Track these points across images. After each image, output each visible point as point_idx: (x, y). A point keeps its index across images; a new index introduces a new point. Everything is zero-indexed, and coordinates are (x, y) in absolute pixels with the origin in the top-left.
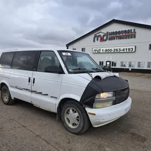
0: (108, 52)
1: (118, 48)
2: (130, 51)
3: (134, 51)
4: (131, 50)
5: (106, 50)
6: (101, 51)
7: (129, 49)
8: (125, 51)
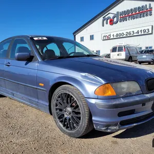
0: (119, 36)
1: (131, 31)
2: (146, 33)
3: (150, 32)
4: (147, 31)
5: (117, 35)
6: (112, 37)
7: (145, 31)
8: (140, 34)
